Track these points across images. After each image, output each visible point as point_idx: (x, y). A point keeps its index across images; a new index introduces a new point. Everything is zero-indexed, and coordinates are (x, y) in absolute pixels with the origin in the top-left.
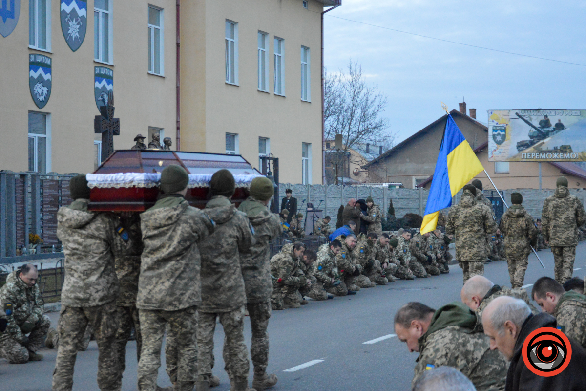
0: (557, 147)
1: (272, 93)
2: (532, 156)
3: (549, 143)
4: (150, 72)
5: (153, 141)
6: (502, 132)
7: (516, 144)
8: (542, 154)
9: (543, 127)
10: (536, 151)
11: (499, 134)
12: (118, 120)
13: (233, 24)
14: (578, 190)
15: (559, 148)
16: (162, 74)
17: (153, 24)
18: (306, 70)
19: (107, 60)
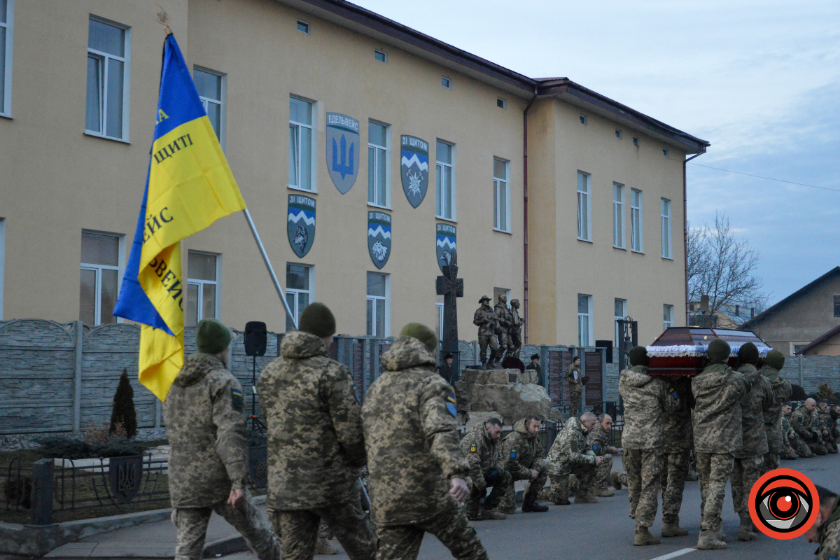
1: (630, 250)
4: (495, 229)
5: (499, 303)
12: (461, 281)
13: (585, 175)
16: (508, 230)
17: (499, 178)
19: (450, 216)
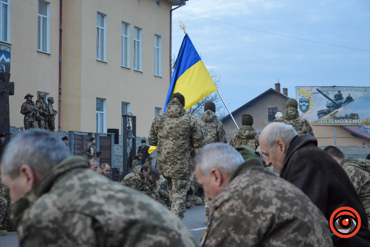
0: (347, 115)
1: (132, 69)
2: (329, 121)
3: (341, 111)
4: (39, 50)
5: (39, 99)
6: (306, 103)
7: (317, 113)
8: (337, 120)
9: (337, 100)
10: (331, 118)
11: (304, 105)
12: (13, 84)
13: (103, 16)
14: (364, 147)
15: (349, 115)
16: (48, 52)
17: (42, 14)
18: (159, 53)
19: (6, 40)
